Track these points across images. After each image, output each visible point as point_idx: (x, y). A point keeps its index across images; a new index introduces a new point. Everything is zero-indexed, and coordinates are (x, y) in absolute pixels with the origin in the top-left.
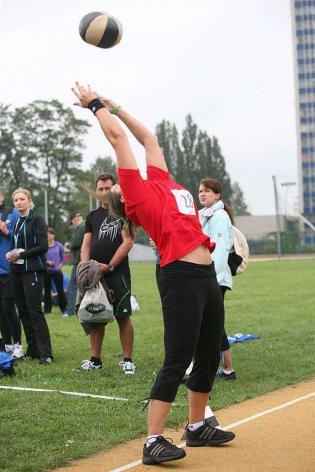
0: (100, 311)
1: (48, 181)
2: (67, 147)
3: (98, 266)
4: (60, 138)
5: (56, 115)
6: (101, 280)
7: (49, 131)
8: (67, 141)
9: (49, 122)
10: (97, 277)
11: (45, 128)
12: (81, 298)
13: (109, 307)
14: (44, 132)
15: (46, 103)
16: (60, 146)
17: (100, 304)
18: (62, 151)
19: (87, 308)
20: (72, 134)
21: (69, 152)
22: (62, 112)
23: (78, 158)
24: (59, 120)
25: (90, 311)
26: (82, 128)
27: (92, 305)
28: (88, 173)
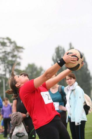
0: (23, 136)
1: (5, 75)
2: (14, 59)
3: (21, 115)
4: (11, 55)
5: (8, 44)
6: (23, 122)
7: (5, 52)
8: (14, 56)
9: (5, 47)
10: (21, 120)
11: (3, 50)
12: (13, 130)
13: (26, 134)
14: (3, 52)
15: (3, 39)
16: (10, 59)
17: (22, 133)
18: (11, 61)
19: (16, 135)
20: (16, 53)
21: (14, 61)
22: (11, 43)
23: (19, 64)
24: (10, 46)
25: (18, 136)
26: (20, 50)
27: (19, 133)
28: (24, 71)
